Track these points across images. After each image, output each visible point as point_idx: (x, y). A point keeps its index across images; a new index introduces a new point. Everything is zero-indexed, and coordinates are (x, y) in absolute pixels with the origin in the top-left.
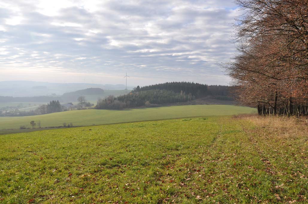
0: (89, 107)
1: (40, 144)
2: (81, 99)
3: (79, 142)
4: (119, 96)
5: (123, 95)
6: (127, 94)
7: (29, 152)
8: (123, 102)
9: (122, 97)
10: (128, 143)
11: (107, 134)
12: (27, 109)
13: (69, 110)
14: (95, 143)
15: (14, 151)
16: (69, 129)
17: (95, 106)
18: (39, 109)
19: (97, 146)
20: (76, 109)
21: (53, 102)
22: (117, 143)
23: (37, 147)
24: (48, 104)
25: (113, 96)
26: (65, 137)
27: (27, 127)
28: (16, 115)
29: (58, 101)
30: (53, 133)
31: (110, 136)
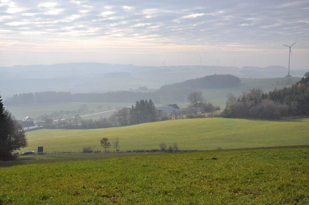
0: (210, 114)
1: (121, 183)
2: (194, 97)
3: (195, 183)
4: (272, 91)
5: (280, 88)
6: (291, 86)
7: (103, 196)
8: (282, 103)
9: (280, 92)
10: (299, 193)
11: (251, 169)
12: (95, 116)
13: (171, 119)
14: (226, 185)
15: (77, 194)
16: (173, 155)
17: (222, 111)
18: (116, 115)
19: (231, 193)
20: (184, 116)
21: (142, 102)
22: (273, 189)
23: (117, 188)
24: (133, 107)
25: (259, 91)
26: (166, 172)
27: (95, 150)
28: (76, 127)
29: (151, 101)
30: (144, 163)
31: (257, 174)
